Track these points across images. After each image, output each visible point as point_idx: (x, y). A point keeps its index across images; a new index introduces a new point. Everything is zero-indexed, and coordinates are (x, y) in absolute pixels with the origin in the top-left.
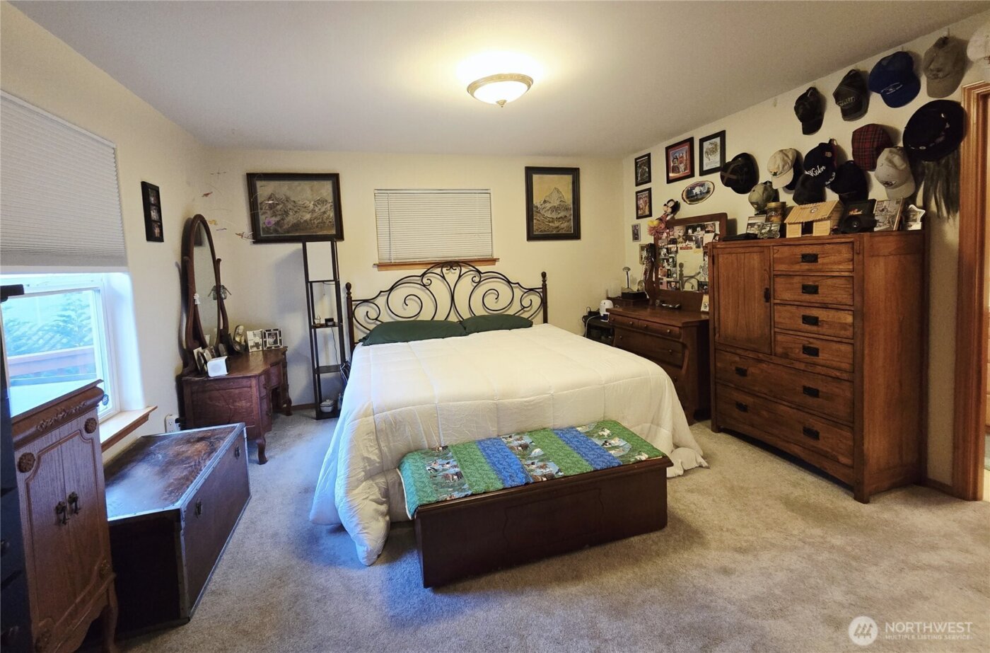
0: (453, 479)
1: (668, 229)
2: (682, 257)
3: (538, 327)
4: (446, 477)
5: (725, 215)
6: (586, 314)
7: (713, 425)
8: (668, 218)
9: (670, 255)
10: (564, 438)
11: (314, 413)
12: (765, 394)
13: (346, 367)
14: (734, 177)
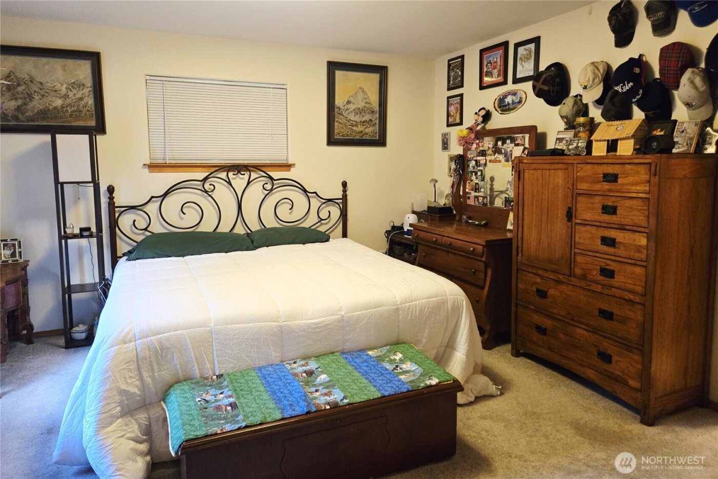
0: (226, 410)
1: (478, 139)
2: (491, 170)
3: (336, 242)
4: (218, 408)
5: (535, 128)
6: (389, 229)
7: (513, 349)
8: (479, 128)
9: (479, 168)
10: (353, 363)
11: (62, 341)
12: (562, 316)
13: (105, 286)
14: (546, 88)
